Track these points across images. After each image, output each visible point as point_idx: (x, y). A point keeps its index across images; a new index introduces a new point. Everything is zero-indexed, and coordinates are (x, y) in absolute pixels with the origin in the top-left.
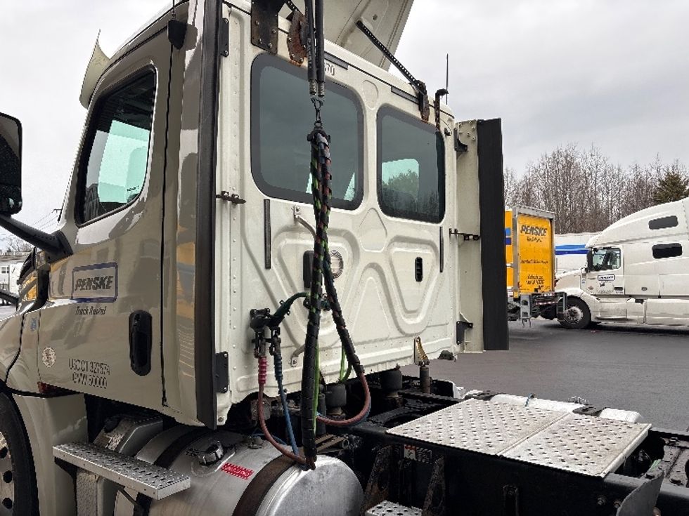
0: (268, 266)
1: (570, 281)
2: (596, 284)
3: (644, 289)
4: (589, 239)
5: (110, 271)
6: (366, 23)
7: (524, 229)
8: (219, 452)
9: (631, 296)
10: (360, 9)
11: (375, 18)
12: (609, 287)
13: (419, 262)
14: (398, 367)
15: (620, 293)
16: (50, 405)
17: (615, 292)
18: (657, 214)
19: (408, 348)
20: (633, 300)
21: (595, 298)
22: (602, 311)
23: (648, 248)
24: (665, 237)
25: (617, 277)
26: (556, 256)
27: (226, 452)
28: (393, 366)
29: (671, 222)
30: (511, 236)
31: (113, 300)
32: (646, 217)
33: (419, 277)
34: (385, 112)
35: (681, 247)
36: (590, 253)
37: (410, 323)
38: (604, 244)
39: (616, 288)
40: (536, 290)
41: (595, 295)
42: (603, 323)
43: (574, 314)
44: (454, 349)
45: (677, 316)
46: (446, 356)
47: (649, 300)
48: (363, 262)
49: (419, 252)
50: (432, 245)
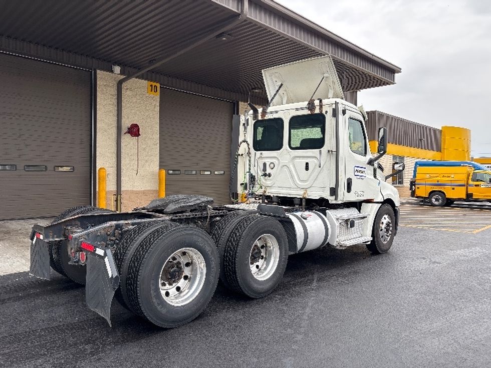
13: (307, 165)
19: (301, 192)
33: (307, 168)
37: (302, 184)
44: (329, 198)
48: (281, 165)
49: (308, 160)
50: (315, 157)
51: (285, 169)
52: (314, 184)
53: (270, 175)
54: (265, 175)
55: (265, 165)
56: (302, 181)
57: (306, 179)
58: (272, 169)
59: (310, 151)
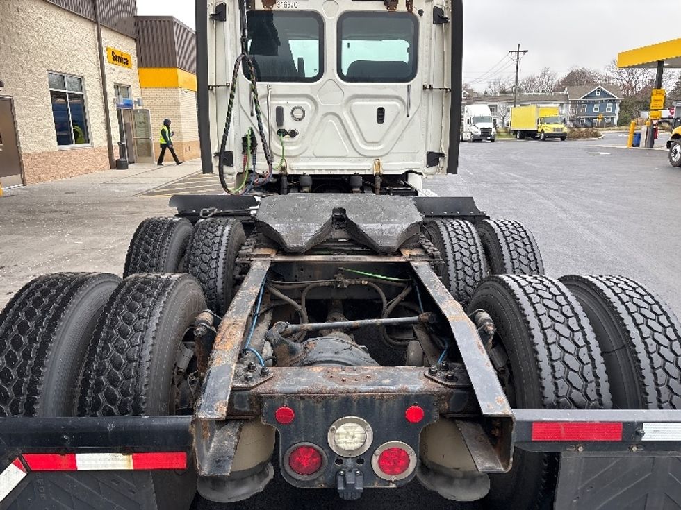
0: (252, 115)
19: (369, 164)
33: (381, 119)
34: (346, 17)
37: (370, 149)
44: (425, 171)
48: (321, 112)
49: (381, 104)
50: (398, 98)
51: (332, 120)
52: (394, 149)
53: (293, 134)
54: (282, 133)
55: (280, 111)
56: (367, 142)
57: (378, 140)
58: (300, 119)
59: (389, 86)
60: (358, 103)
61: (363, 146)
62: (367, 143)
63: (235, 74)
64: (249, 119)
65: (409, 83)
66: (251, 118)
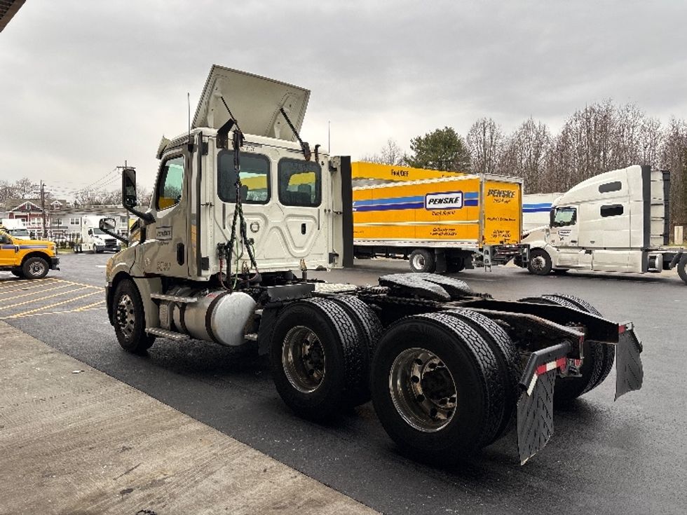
0: (224, 228)
1: (537, 236)
2: (556, 237)
3: (593, 242)
4: (555, 199)
5: (169, 229)
6: (286, 110)
7: (491, 192)
8: (208, 291)
9: (583, 248)
10: (282, 103)
11: (290, 106)
12: (567, 241)
13: (304, 226)
14: (290, 271)
15: (575, 246)
16: (149, 281)
17: (571, 245)
18: (607, 180)
19: (297, 263)
20: (584, 251)
21: (556, 249)
22: (560, 260)
23: (597, 208)
24: (610, 199)
25: (573, 232)
26: (524, 213)
27: (210, 292)
28: (287, 270)
29: (616, 186)
30: (479, 199)
31: (171, 239)
32: (598, 182)
33: (304, 232)
34: (283, 161)
35: (623, 208)
36: (552, 211)
37: (298, 252)
38: (566, 204)
39: (572, 242)
40: (502, 242)
41: (556, 247)
42: (570, 271)
43: (539, 262)
44: (328, 266)
45: (609, 264)
46: (321, 269)
47: (597, 251)
48: (269, 226)
49: (304, 221)
50: (312, 217)
51: (276, 233)
52: (312, 251)
53: (252, 242)
57: (302, 246)
58: (256, 232)
59: (309, 210)
60: (290, 220)
61: (293, 250)
62: (296, 247)
63: (214, 197)
64: (222, 231)
65: (319, 208)
66: (223, 230)
